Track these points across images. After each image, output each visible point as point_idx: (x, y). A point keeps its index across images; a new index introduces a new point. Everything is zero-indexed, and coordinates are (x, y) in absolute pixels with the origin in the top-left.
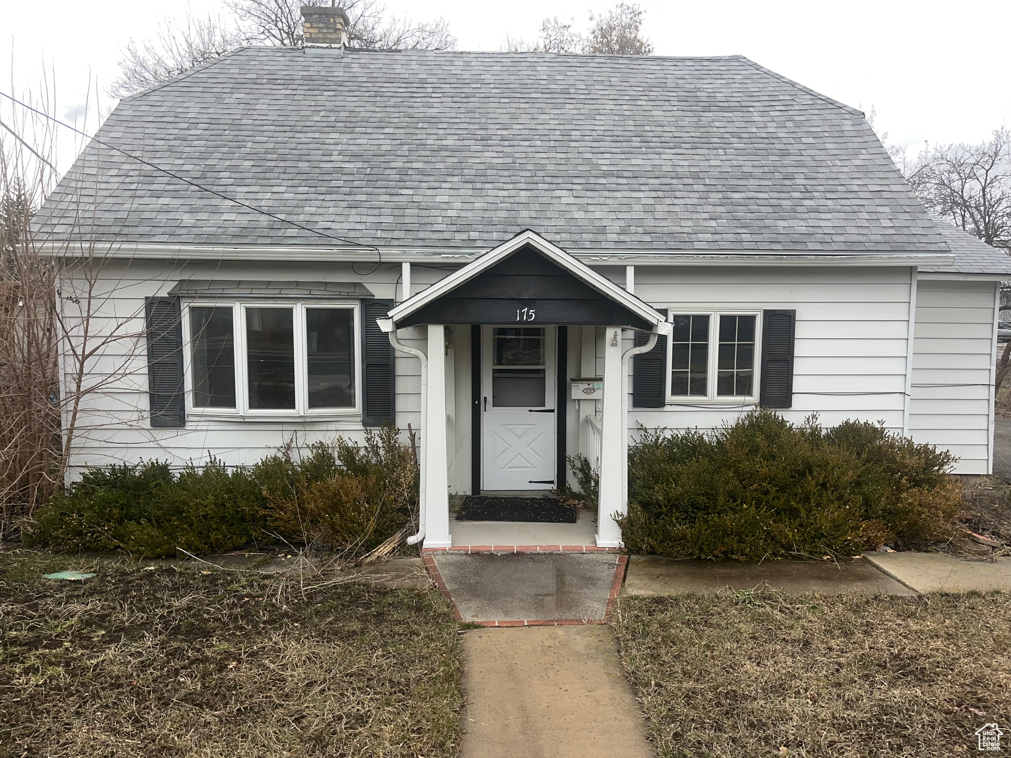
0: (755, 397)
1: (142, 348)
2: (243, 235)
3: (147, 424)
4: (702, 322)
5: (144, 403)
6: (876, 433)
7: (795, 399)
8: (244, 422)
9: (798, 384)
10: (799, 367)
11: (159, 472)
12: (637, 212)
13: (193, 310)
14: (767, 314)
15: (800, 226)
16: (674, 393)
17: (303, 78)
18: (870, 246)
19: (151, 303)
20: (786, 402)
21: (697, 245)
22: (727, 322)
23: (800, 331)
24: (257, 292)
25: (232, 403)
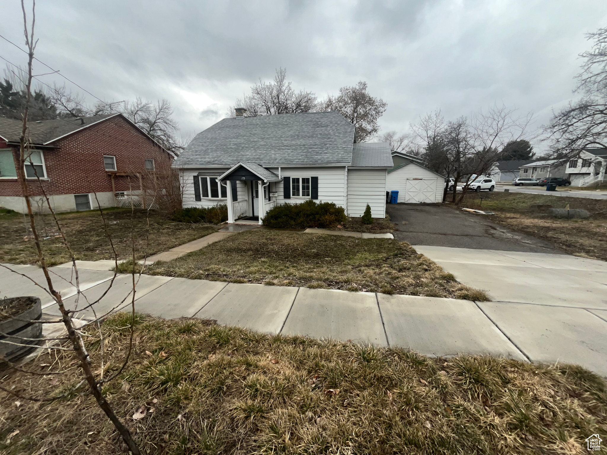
0: (310, 197)
1: (193, 185)
2: (209, 163)
3: (195, 200)
4: (298, 179)
5: (194, 196)
6: (333, 205)
7: (319, 197)
8: (210, 200)
9: (319, 194)
10: (319, 190)
11: (195, 209)
12: (286, 155)
13: (201, 178)
14: (312, 177)
15: (319, 157)
16: (293, 195)
17: (233, 126)
18: (332, 162)
19: (194, 177)
20: (317, 198)
21: (294, 162)
22: (303, 179)
23: (319, 181)
24: (211, 174)
25: (208, 196)
